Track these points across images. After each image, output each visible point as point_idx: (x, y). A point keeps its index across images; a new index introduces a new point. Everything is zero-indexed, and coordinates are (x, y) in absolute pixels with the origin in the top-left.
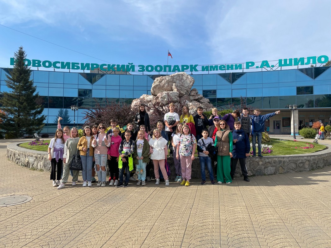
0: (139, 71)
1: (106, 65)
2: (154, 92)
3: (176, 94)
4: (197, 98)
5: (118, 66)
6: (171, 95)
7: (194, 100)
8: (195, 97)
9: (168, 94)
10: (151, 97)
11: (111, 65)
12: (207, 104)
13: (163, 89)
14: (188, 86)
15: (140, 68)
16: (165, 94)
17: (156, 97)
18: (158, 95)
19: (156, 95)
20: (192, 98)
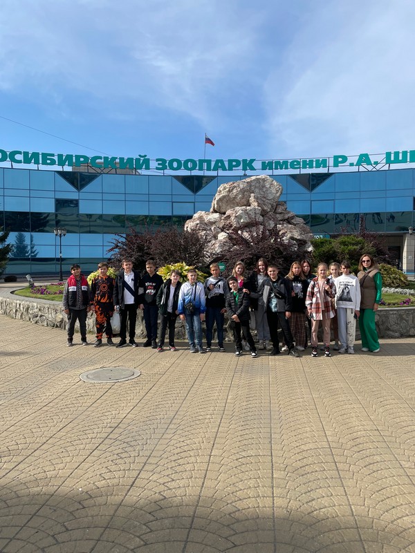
0: (157, 168)
1: (100, 158)
2: (220, 207)
3: (257, 211)
4: (287, 217)
5: (122, 159)
6: (250, 213)
8: (283, 215)
9: (245, 211)
10: (217, 215)
11: (110, 157)
13: (233, 203)
14: (274, 198)
15: (159, 164)
16: (240, 212)
17: (225, 216)
18: (227, 213)
19: (224, 213)
20: (279, 217)
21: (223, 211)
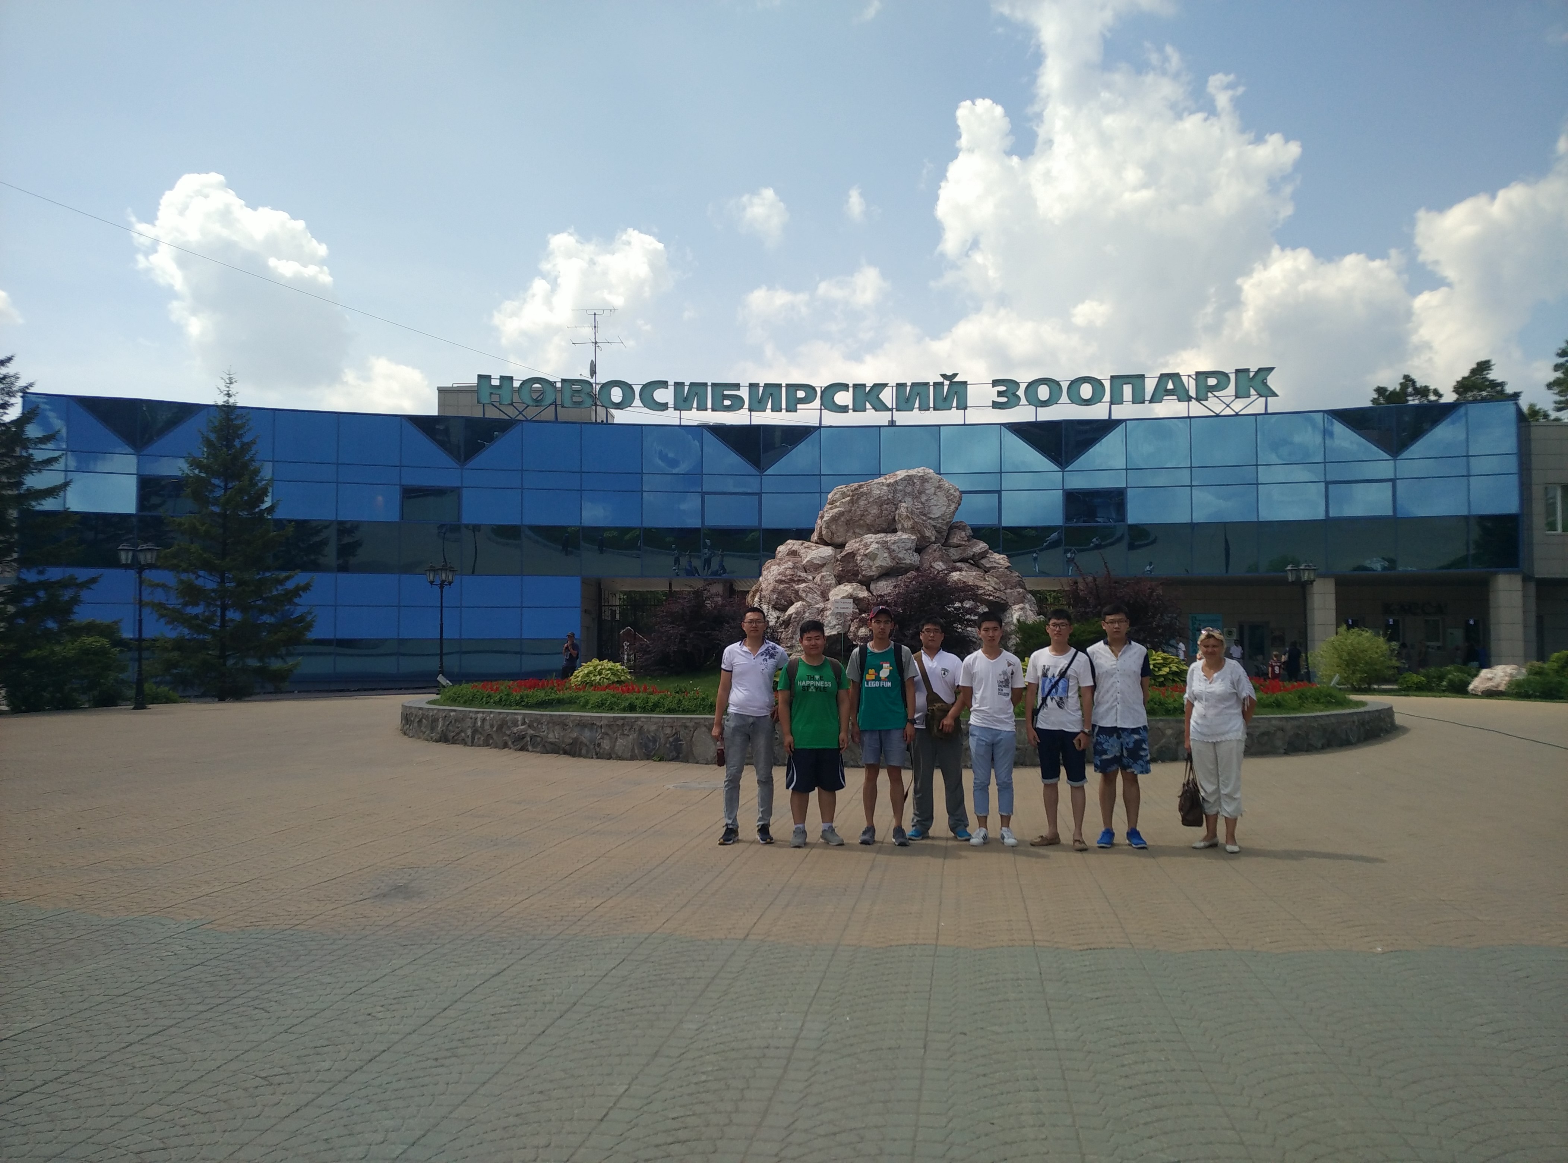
2: (833, 534)
3: (909, 545)
4: (972, 554)
6: (894, 547)
7: (963, 560)
8: (964, 550)
9: (885, 545)
10: (827, 551)
12: (1007, 576)
13: (860, 526)
14: (943, 515)
16: (874, 546)
17: (844, 553)
18: (848, 548)
19: (842, 546)
20: (954, 554)
21: (840, 540)
